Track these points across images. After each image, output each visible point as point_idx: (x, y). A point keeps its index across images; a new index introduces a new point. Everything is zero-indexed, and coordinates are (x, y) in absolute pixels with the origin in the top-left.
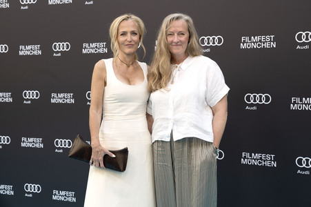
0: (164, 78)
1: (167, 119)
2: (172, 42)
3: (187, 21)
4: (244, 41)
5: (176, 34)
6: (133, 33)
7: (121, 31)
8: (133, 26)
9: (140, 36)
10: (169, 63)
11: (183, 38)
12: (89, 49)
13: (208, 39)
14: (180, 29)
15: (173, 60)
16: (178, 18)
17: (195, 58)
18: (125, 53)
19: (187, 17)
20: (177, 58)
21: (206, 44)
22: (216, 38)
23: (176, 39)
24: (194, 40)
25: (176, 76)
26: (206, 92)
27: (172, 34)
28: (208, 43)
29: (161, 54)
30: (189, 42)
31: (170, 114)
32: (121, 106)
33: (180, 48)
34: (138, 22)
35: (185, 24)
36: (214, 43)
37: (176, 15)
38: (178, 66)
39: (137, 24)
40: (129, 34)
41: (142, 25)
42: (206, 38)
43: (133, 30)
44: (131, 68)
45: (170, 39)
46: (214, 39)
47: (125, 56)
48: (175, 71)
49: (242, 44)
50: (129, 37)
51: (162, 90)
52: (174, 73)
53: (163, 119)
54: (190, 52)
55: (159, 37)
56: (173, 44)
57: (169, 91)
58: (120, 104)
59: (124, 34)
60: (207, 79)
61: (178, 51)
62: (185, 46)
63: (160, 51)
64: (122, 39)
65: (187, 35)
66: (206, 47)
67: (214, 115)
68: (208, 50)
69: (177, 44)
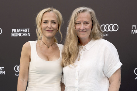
0: (72, 57)
1: (74, 87)
2: (79, 29)
3: (91, 13)
4: (134, 28)
5: (82, 23)
6: (53, 22)
7: (44, 19)
8: (54, 17)
9: (59, 25)
10: (76, 45)
11: (88, 26)
12: (16, 33)
13: (107, 26)
14: (85, 20)
15: (80, 42)
16: (83, 11)
17: (97, 41)
18: (46, 37)
19: (90, 10)
20: (83, 41)
21: (105, 30)
22: (113, 25)
23: (82, 27)
24: (96, 27)
25: (82, 54)
26: (103, 67)
27: (79, 23)
28: (107, 30)
29: (71, 38)
30: (92, 29)
31: (76, 84)
32: (41, 77)
33: (85, 33)
34: (57, 14)
35: (89, 15)
36: (111, 29)
37: (82, 9)
38: (84, 47)
39: (56, 16)
40: (50, 23)
41: (61, 17)
42: (105, 26)
43: (53, 19)
44: (51, 48)
45: (78, 27)
46: (111, 26)
47: (46, 39)
48: (81, 51)
49: (132, 30)
50: (49, 25)
51: (70, 65)
52: (80, 52)
53: (71, 87)
54: (93, 36)
55: (69, 25)
56: (80, 31)
57: (75, 66)
58: (40, 75)
59: (46, 22)
60: (104, 57)
61: (84, 36)
62: (89, 32)
63: (70, 36)
64: (44, 25)
65: (90, 24)
66: (105, 33)
67: (110, 84)
68: (107, 35)
69: (83, 31)
